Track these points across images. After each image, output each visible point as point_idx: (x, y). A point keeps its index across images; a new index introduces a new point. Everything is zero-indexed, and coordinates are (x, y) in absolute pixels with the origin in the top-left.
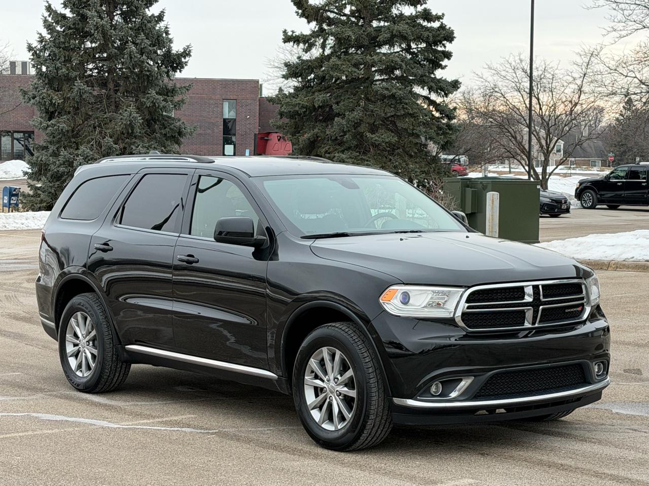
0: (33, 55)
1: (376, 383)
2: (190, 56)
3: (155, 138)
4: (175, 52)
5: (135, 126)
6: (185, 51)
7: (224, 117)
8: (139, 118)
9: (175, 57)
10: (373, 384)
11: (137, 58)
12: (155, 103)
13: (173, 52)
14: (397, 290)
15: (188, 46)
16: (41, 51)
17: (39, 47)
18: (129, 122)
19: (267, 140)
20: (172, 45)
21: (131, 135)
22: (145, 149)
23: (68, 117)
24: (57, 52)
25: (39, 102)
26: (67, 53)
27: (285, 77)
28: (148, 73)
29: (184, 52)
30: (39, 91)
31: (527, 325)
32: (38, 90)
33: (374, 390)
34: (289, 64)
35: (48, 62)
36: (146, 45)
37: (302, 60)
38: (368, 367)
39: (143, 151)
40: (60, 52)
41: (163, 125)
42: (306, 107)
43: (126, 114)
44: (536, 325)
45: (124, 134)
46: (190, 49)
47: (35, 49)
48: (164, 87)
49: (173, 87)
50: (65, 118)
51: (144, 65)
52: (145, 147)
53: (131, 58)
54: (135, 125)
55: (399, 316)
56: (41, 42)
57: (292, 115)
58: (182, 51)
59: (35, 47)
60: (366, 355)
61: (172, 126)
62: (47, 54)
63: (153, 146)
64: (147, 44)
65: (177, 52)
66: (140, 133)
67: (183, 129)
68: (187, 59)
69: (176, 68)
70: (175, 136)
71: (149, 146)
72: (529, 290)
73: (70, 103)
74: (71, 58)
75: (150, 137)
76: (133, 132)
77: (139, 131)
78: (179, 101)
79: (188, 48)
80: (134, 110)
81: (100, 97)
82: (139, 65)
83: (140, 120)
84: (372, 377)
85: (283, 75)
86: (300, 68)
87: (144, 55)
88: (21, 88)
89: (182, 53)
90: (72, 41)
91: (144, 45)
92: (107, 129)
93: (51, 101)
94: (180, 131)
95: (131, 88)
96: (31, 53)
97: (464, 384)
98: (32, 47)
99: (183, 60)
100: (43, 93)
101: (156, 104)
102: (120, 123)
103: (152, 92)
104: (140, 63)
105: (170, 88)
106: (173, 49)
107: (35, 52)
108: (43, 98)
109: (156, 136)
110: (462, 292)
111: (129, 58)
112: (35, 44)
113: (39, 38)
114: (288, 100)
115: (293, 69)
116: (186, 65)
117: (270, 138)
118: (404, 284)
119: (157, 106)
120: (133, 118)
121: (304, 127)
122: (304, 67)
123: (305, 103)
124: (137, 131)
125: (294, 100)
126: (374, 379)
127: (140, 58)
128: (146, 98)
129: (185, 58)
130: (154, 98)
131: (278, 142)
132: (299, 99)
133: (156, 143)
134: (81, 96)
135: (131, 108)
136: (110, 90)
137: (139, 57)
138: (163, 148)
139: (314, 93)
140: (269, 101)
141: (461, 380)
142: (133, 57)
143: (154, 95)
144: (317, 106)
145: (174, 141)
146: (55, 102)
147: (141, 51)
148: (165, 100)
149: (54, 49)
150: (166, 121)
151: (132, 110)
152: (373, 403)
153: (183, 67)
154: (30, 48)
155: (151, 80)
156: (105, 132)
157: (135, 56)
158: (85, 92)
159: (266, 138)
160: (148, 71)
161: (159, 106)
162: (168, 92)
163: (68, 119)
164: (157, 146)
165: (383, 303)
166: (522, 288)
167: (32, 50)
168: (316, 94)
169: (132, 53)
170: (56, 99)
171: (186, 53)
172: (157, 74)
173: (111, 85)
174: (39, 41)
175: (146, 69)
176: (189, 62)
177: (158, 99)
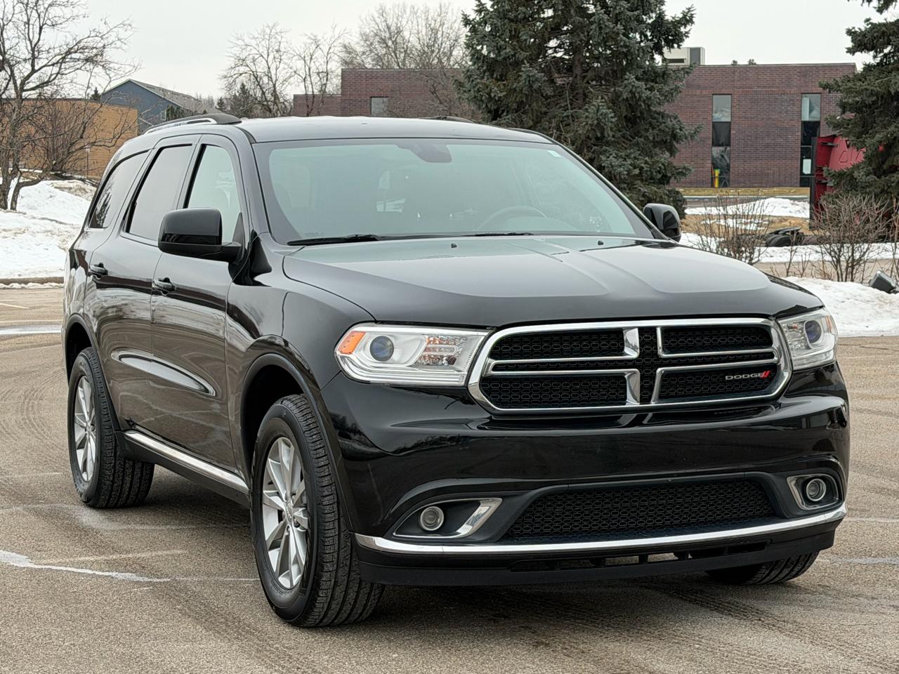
0: (470, 31)
1: (335, 506)
2: (693, 23)
3: (637, 144)
4: (671, 19)
5: (605, 127)
6: (685, 16)
7: (803, 120)
8: (610, 116)
9: (669, 26)
10: (328, 507)
11: (609, 28)
12: (634, 93)
13: (666, 18)
14: (364, 333)
15: (689, 9)
16: (479, 24)
17: (478, 19)
18: (595, 122)
19: (832, 147)
20: (663, 7)
21: (600, 140)
22: (621, 160)
23: (513, 117)
24: (499, 24)
25: (475, 97)
26: (514, 25)
27: (851, 51)
28: (625, 50)
29: (683, 18)
30: (473, 81)
31: (632, 403)
32: (471, 79)
33: (329, 517)
34: (853, 30)
35: (486, 39)
36: (622, 9)
37: (871, 24)
38: (323, 474)
39: (617, 164)
40: (504, 24)
41: (651, 124)
42: (877, 94)
43: (592, 109)
44: (653, 404)
45: (591, 139)
46: (692, 13)
47: (473, 22)
48: (650, 69)
49: (663, 70)
50: (508, 119)
51: (619, 38)
52: (621, 157)
53: (601, 28)
54: (605, 125)
55: (368, 383)
56: (479, 11)
57: (857, 108)
58: (681, 16)
59: (473, 20)
60: (322, 452)
61: (662, 127)
62: (488, 29)
63: (632, 156)
64: (624, 7)
65: (673, 18)
66: (613, 136)
67: (678, 131)
68: (688, 27)
69: (673, 41)
70: (666, 140)
71: (627, 156)
72: (633, 338)
73: (517, 96)
74: (519, 33)
75: (630, 143)
76: (603, 136)
77: (611, 134)
78: (672, 89)
79: (689, 12)
80: (603, 104)
81: (562, 88)
82: (612, 38)
83: (612, 117)
84: (326, 493)
85: (848, 48)
86: (869, 36)
87: (619, 23)
88: (456, 78)
89: (681, 19)
90: (520, 8)
91: (620, 9)
92: (567, 132)
93: (489, 94)
94: (673, 133)
95: (603, 73)
96: (468, 28)
97: (484, 510)
98: (469, 20)
99: (682, 29)
100: (478, 83)
101: (636, 94)
102: (584, 123)
103: (630, 77)
104: (613, 35)
105: (659, 71)
106: (666, 13)
107: (474, 26)
108: (479, 91)
109: (637, 141)
110: (483, 338)
111: (597, 29)
112: (473, 16)
113: (478, 6)
114: (850, 84)
115: (859, 38)
116: (687, 37)
117: (835, 144)
118: (376, 322)
119: (638, 97)
120: (601, 115)
121: (875, 125)
122: (875, 35)
123: (875, 89)
124: (609, 134)
125: (858, 84)
126: (331, 497)
127: (614, 27)
128: (623, 87)
129: (685, 27)
130: (633, 86)
131: (847, 149)
132: (866, 83)
133: (638, 150)
134: (531, 87)
135: (599, 101)
136: (576, 77)
137: (612, 26)
138: (647, 158)
139: (890, 72)
140: (824, 88)
141: (477, 504)
142: (603, 26)
143: (634, 82)
144: (893, 92)
145: (666, 147)
146: (495, 96)
147: (616, 18)
148: (651, 89)
149: (495, 21)
150: (655, 119)
151: (600, 104)
152: (329, 541)
153: (682, 40)
154: (467, 21)
155: (631, 60)
156: (565, 137)
157: (606, 26)
158: (537, 80)
159: (830, 144)
160: (625, 46)
161: (640, 97)
162: (656, 77)
163: (513, 120)
164: (640, 155)
165: (343, 358)
166: (619, 333)
167: (469, 24)
168: (893, 73)
169: (601, 22)
170: (495, 91)
171: (687, 19)
172: (638, 50)
173: (578, 71)
174: (476, 11)
175: (622, 44)
176: (690, 32)
177: (638, 87)
